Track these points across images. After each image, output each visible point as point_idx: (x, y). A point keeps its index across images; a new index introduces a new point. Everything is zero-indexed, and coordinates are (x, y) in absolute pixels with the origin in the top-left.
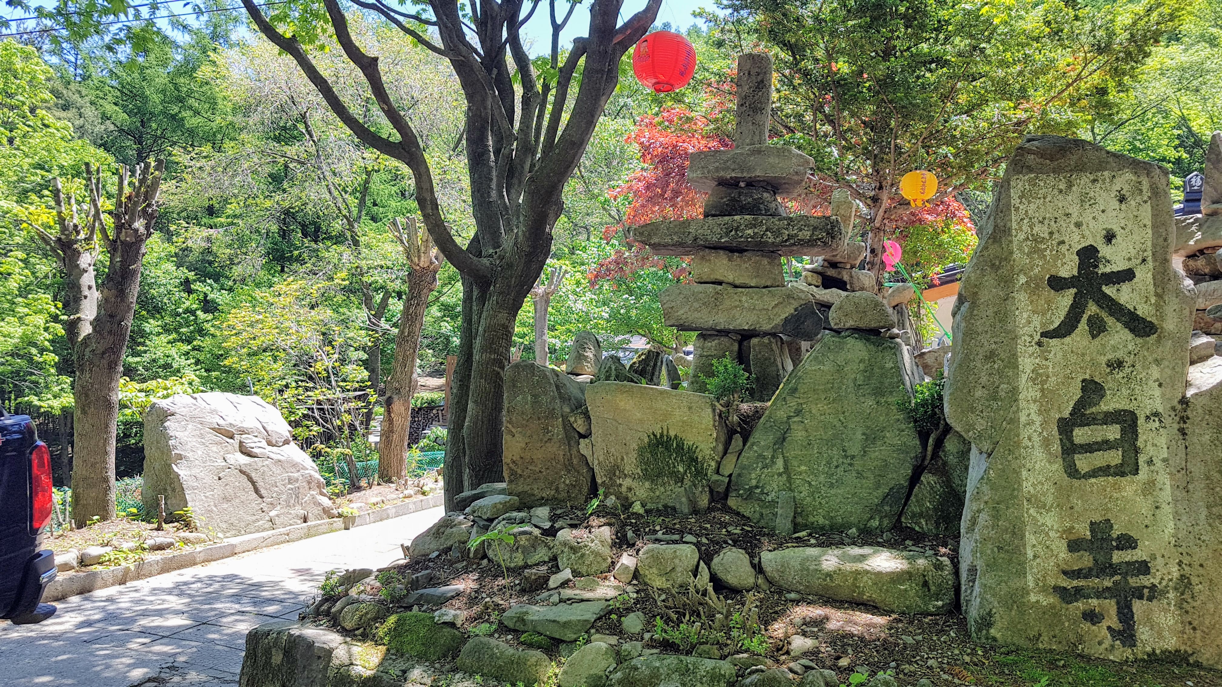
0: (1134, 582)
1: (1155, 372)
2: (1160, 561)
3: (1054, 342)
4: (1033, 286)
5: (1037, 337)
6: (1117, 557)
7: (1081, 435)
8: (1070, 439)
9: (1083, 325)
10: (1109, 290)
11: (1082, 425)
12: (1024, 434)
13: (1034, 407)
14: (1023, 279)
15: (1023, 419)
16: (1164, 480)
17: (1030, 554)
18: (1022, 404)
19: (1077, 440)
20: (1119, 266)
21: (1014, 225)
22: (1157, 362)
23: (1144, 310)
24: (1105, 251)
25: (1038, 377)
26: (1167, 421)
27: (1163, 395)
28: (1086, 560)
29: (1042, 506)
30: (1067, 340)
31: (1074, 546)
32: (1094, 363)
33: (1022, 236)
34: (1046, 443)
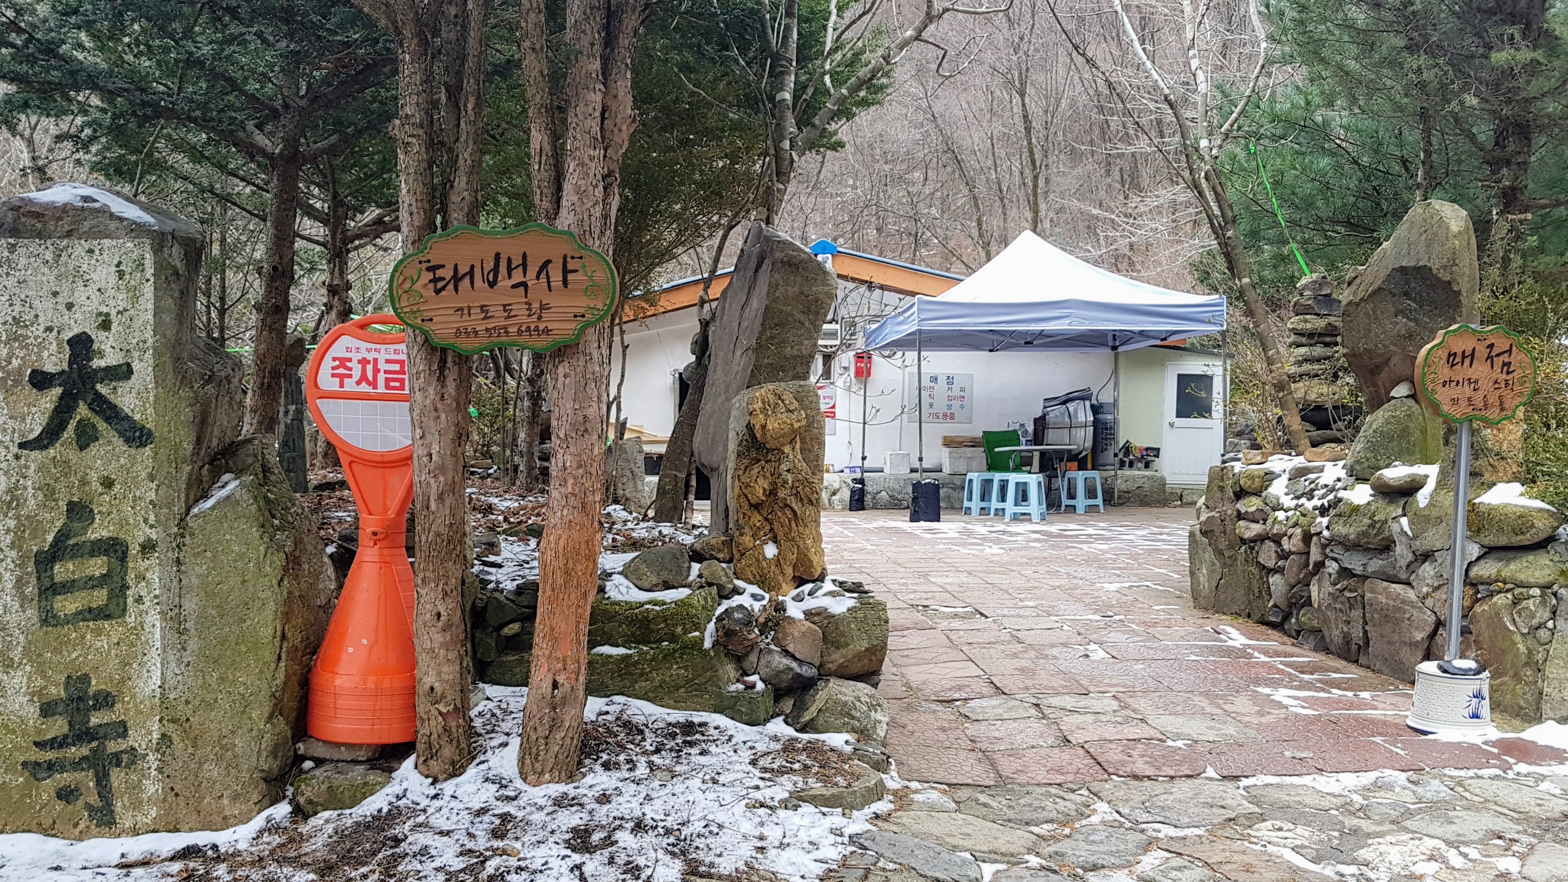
0: (112, 746)
1: (148, 489)
2: (137, 719)
3: (34, 454)
4: (9, 383)
5: (14, 449)
6: (94, 719)
7: (62, 571)
8: (49, 577)
9: (69, 432)
10: (103, 389)
11: (63, 559)
13: (6, 539)
16: (154, 618)
19: (57, 579)
22: (152, 477)
23: (142, 415)
24: (99, 341)
25: (15, 499)
26: (163, 548)
27: (158, 518)
28: (59, 726)
30: (50, 452)
31: (47, 710)
32: (81, 481)
34: (20, 583)
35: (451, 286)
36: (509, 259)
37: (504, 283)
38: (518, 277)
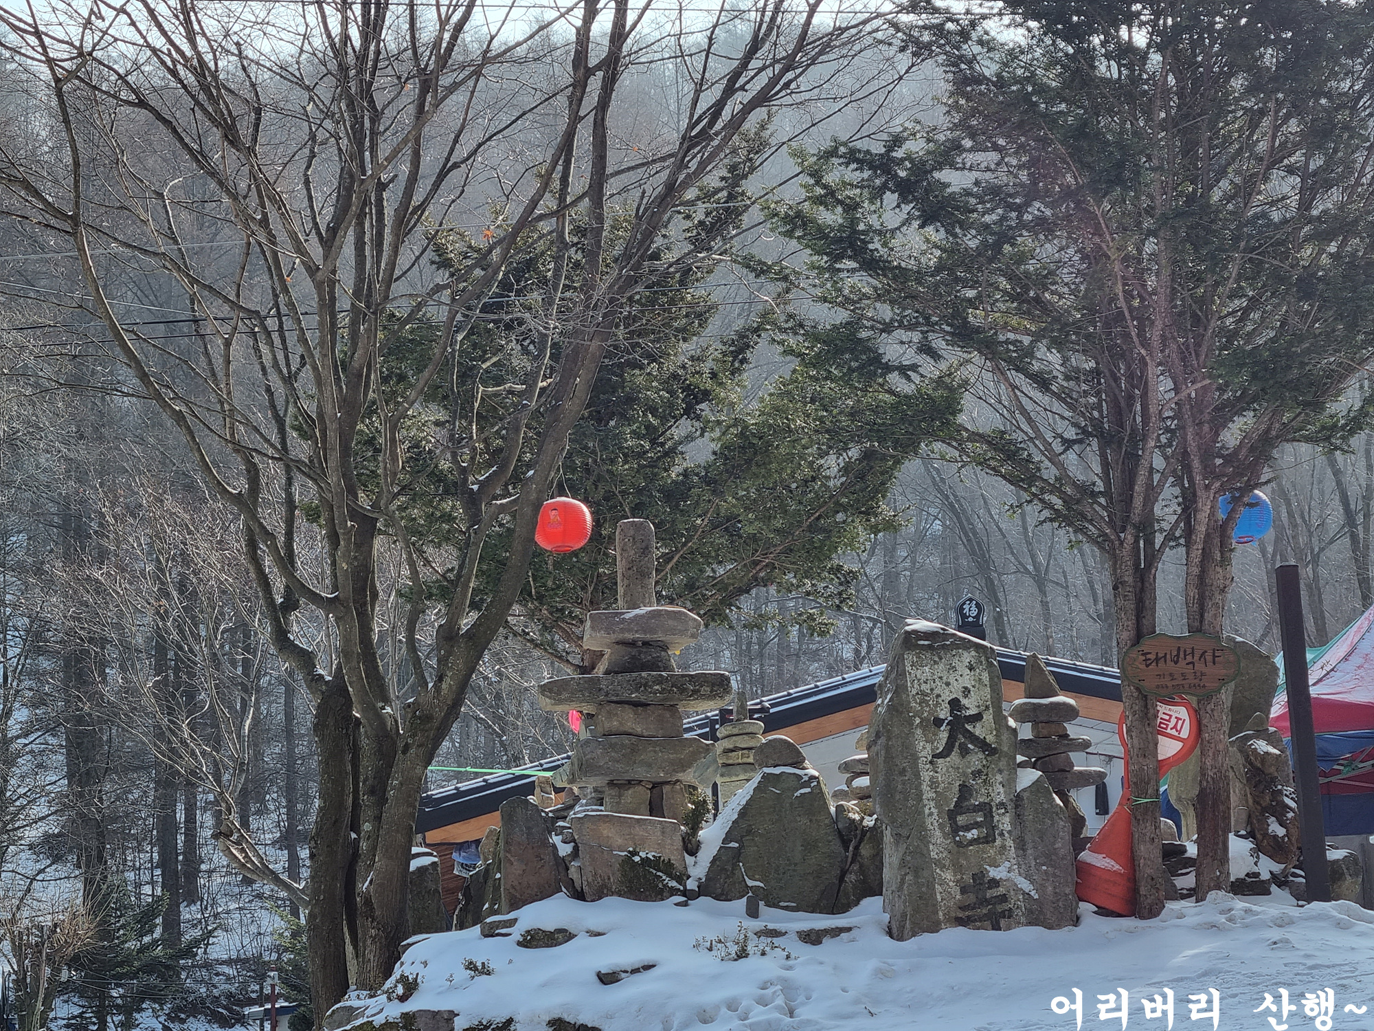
0: (999, 908)
1: (999, 778)
2: (1012, 893)
3: (940, 761)
4: (924, 725)
5: (930, 758)
6: (989, 894)
7: (961, 820)
8: (955, 822)
9: (956, 749)
10: (969, 727)
11: (961, 814)
12: (928, 821)
13: (932, 804)
14: (918, 721)
15: (927, 811)
16: (1010, 843)
17: (939, 898)
18: (926, 802)
19: (960, 823)
20: (973, 711)
21: (909, 684)
22: (1000, 771)
23: (990, 739)
24: (964, 701)
25: (933, 784)
26: (1009, 807)
27: (1005, 792)
28: (971, 898)
29: (943, 867)
30: (948, 759)
31: (964, 891)
32: (964, 774)
33: (914, 692)
34: (941, 826)
35: (1154, 664)
36: (1185, 651)
37: (1182, 663)
38: (1189, 658)
